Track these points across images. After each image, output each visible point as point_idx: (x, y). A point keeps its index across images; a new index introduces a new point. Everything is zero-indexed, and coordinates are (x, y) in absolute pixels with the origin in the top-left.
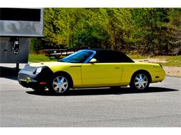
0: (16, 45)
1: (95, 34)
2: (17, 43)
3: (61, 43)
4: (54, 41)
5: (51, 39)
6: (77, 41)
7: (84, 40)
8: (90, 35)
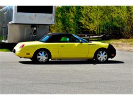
0: (35, 30)
1: (115, 23)
2: (35, 29)
3: (92, 30)
4: (89, 28)
5: (87, 27)
6: (102, 28)
7: (107, 28)
8: (112, 24)
